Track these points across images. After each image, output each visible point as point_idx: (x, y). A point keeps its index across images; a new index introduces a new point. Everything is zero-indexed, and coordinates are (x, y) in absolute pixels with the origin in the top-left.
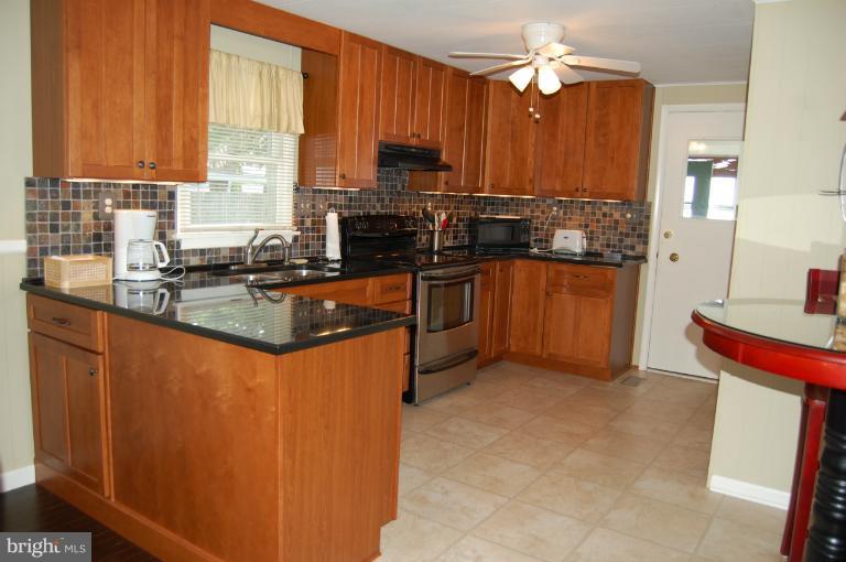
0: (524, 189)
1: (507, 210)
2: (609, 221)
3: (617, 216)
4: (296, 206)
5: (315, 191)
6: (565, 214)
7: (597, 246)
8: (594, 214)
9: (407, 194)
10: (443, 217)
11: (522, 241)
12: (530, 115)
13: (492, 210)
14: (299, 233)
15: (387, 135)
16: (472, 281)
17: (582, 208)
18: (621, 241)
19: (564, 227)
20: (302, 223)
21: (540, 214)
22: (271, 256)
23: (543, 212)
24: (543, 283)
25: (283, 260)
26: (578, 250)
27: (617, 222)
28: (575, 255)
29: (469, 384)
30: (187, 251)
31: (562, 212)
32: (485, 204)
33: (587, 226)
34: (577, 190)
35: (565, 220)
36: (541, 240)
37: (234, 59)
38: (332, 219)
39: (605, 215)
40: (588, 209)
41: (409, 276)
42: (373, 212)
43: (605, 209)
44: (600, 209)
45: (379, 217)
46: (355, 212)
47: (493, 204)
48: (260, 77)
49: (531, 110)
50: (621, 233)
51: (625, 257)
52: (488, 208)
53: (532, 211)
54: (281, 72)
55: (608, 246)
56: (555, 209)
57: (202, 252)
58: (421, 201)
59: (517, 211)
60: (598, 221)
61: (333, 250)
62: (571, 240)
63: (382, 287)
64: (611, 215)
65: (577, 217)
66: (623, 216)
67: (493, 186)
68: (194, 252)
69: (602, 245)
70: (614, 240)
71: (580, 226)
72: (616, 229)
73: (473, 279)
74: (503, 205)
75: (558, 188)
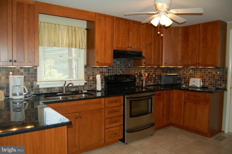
0: (178, 64)
1: (175, 72)
2: (211, 75)
3: (214, 73)
4: (85, 73)
5: (93, 68)
6: (195, 72)
7: (207, 84)
8: (205, 72)
9: (133, 67)
10: (147, 75)
11: (178, 83)
12: (159, 35)
13: (170, 72)
14: (86, 82)
15: (117, 47)
16: (151, 98)
17: (201, 70)
18: (216, 82)
19: (194, 77)
20: (89, 78)
21: (186, 73)
22: (76, 90)
23: (187, 72)
24: (183, 99)
25: (79, 91)
26: (199, 86)
27: (214, 75)
28: (197, 88)
29: (152, 135)
30: (42, 88)
31: (193, 72)
32: (167, 70)
33: (203, 77)
34: (196, 64)
35: (194, 75)
36: (186, 82)
37: (57, 26)
38: (98, 77)
39: (209, 73)
40: (203, 70)
41: (122, 97)
42: (118, 74)
43: (209, 71)
44: (207, 70)
45: (120, 75)
46: (110, 74)
47: (170, 70)
48: (68, 31)
49: (159, 33)
50: (216, 79)
51: (217, 89)
52: (168, 71)
53: (183, 72)
54: (77, 29)
55: (211, 84)
56: (191, 71)
57: (48, 89)
58: (139, 70)
59: (178, 72)
60: (207, 75)
61: (99, 87)
62: (196, 82)
63: (108, 101)
64: (212, 73)
65: (199, 73)
66: (216, 73)
67: (165, 64)
68: (44, 89)
69: (209, 84)
70: (213, 82)
71: (200, 77)
72: (214, 78)
73: (152, 97)
74: (173, 70)
75: (190, 63)
